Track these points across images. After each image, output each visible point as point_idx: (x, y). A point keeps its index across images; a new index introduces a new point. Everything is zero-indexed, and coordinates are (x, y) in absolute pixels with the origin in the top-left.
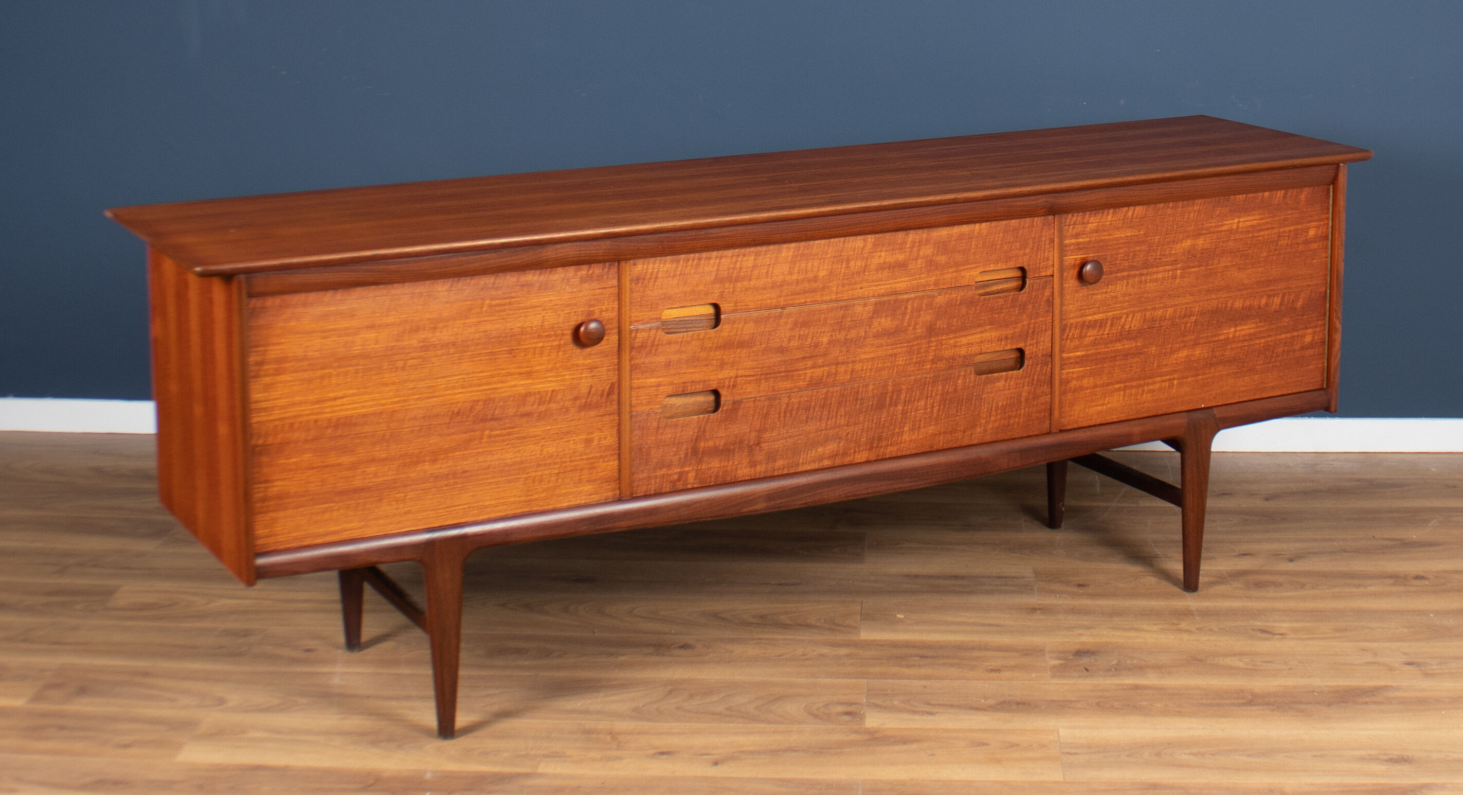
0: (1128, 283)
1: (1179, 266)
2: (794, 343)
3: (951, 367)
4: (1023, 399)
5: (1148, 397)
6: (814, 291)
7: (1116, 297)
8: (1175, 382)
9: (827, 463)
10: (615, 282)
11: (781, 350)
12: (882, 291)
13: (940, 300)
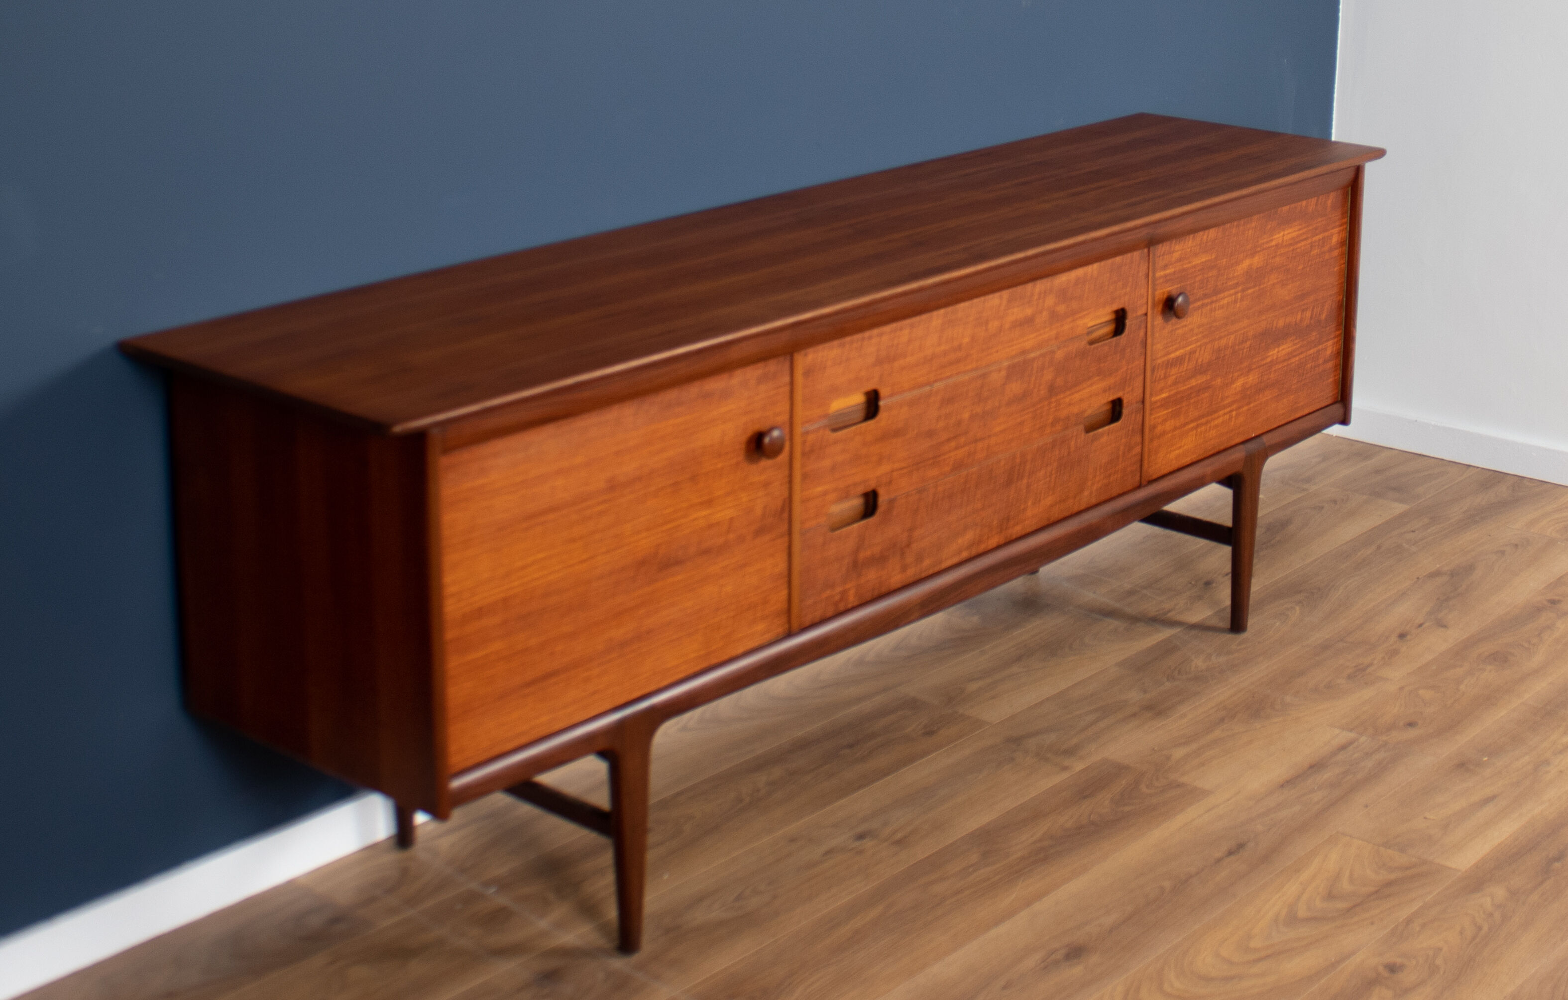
0: (1202, 312)
1: (1240, 288)
2: (941, 424)
3: (1066, 428)
4: (1121, 453)
5: (1213, 433)
6: (958, 361)
7: (1192, 330)
8: (1234, 413)
9: (965, 555)
10: (787, 379)
11: (930, 434)
12: (1014, 353)
13: (1060, 355)
